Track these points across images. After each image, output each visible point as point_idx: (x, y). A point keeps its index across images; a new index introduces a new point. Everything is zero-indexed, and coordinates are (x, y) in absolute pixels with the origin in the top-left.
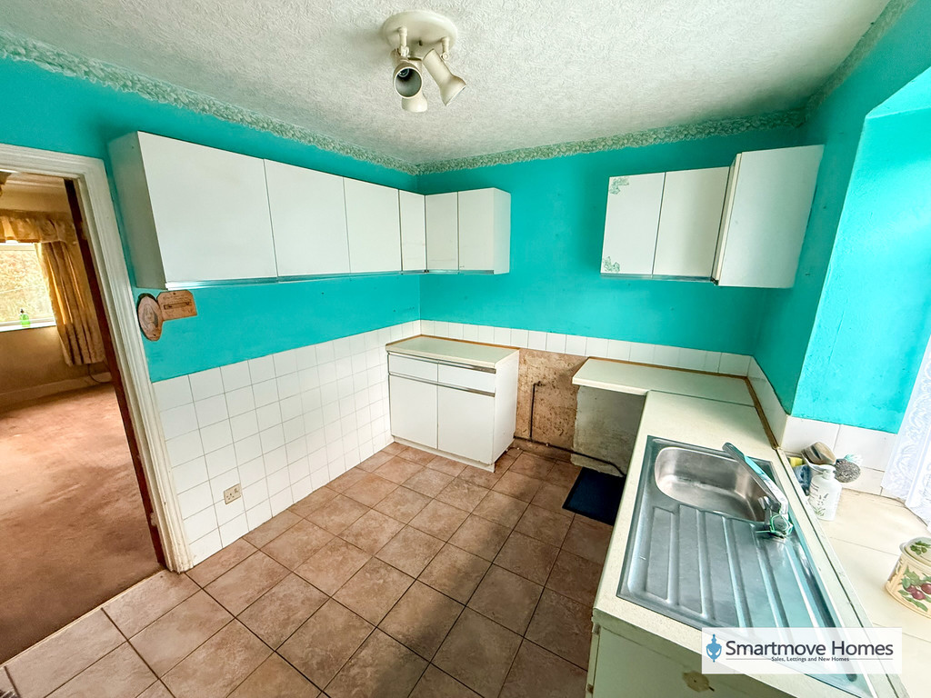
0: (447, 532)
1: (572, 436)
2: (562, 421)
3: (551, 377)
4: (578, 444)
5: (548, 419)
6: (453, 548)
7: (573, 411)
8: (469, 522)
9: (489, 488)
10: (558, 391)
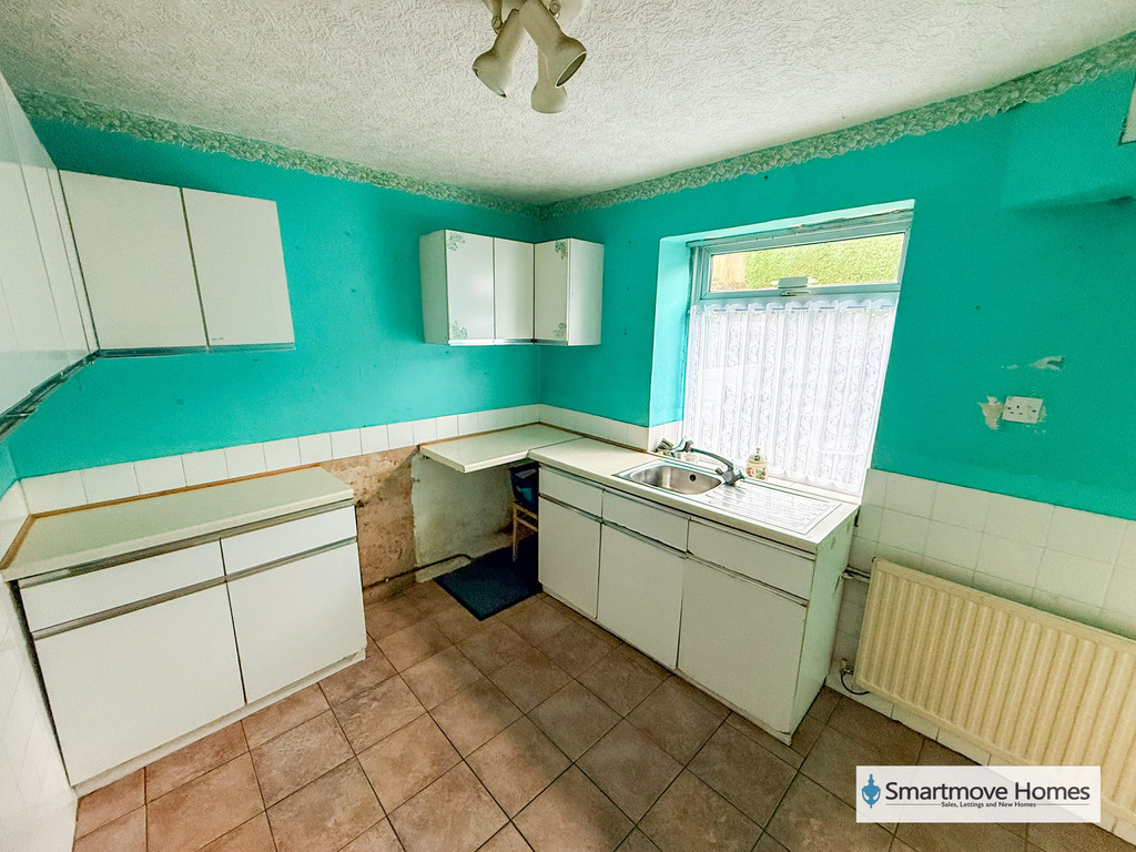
0: (442, 754)
1: (413, 550)
2: (398, 538)
3: (375, 488)
4: (421, 555)
5: (380, 546)
6: (480, 753)
7: (410, 518)
8: (443, 721)
9: (394, 674)
10: (387, 503)
